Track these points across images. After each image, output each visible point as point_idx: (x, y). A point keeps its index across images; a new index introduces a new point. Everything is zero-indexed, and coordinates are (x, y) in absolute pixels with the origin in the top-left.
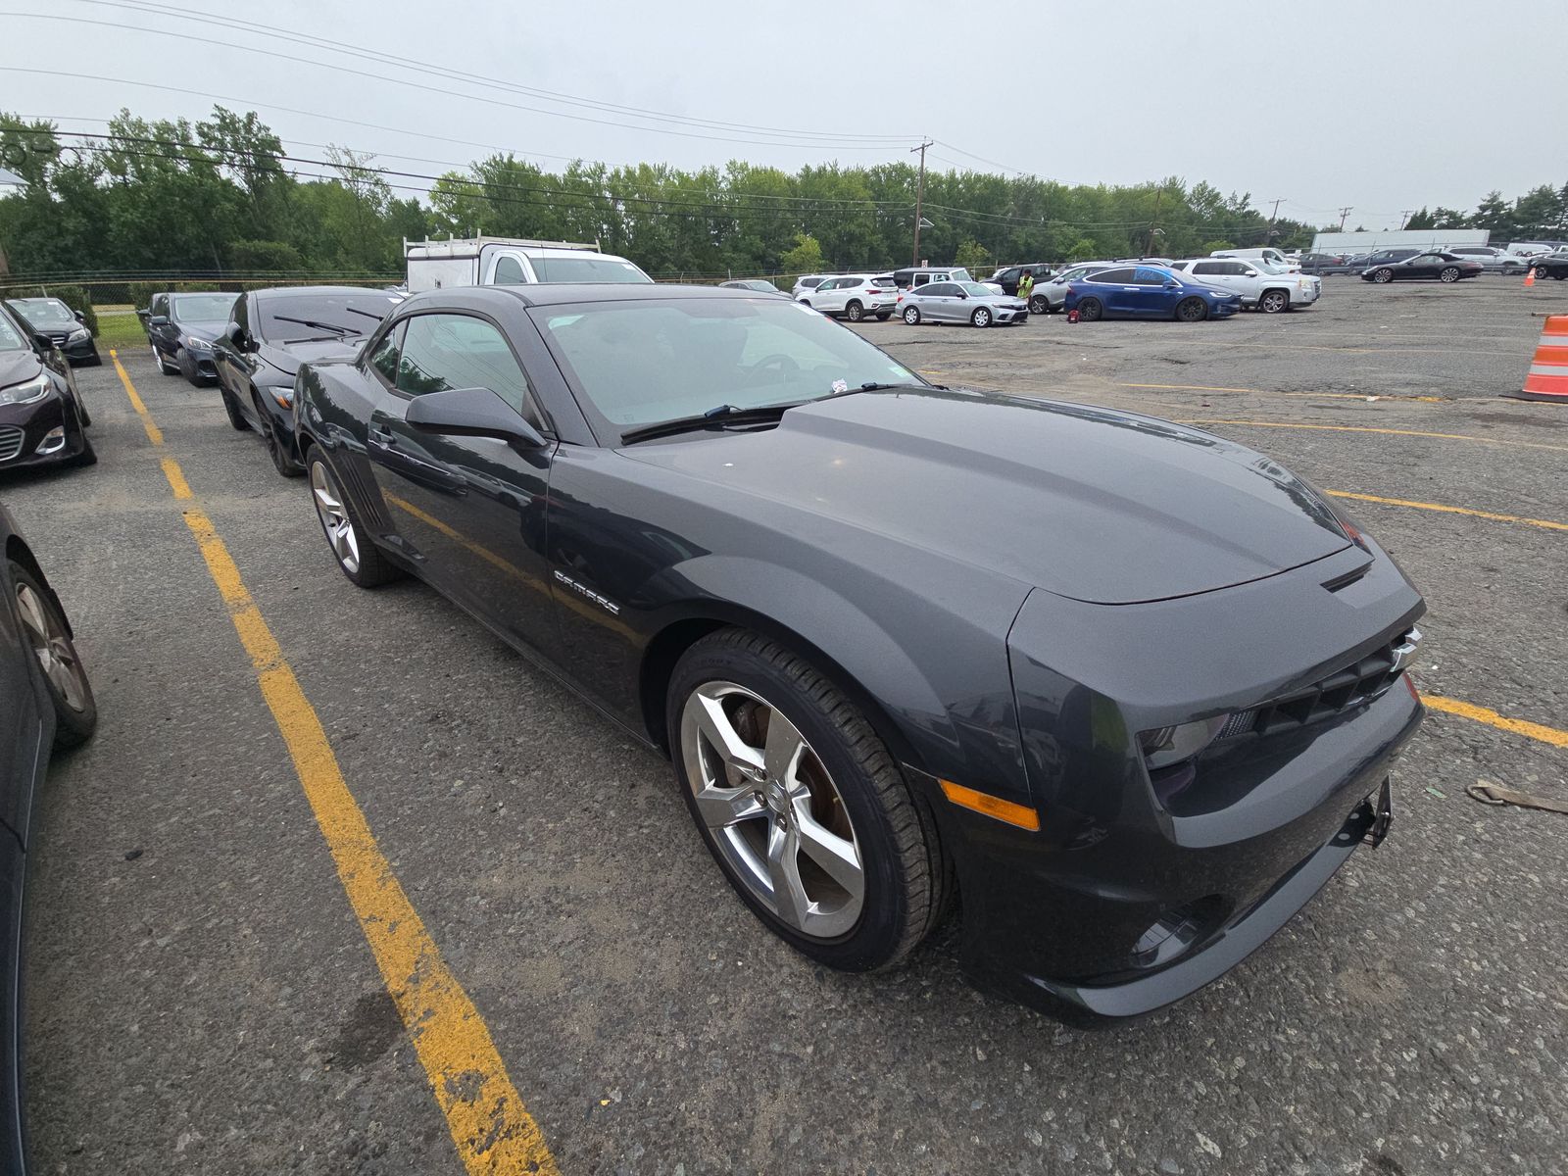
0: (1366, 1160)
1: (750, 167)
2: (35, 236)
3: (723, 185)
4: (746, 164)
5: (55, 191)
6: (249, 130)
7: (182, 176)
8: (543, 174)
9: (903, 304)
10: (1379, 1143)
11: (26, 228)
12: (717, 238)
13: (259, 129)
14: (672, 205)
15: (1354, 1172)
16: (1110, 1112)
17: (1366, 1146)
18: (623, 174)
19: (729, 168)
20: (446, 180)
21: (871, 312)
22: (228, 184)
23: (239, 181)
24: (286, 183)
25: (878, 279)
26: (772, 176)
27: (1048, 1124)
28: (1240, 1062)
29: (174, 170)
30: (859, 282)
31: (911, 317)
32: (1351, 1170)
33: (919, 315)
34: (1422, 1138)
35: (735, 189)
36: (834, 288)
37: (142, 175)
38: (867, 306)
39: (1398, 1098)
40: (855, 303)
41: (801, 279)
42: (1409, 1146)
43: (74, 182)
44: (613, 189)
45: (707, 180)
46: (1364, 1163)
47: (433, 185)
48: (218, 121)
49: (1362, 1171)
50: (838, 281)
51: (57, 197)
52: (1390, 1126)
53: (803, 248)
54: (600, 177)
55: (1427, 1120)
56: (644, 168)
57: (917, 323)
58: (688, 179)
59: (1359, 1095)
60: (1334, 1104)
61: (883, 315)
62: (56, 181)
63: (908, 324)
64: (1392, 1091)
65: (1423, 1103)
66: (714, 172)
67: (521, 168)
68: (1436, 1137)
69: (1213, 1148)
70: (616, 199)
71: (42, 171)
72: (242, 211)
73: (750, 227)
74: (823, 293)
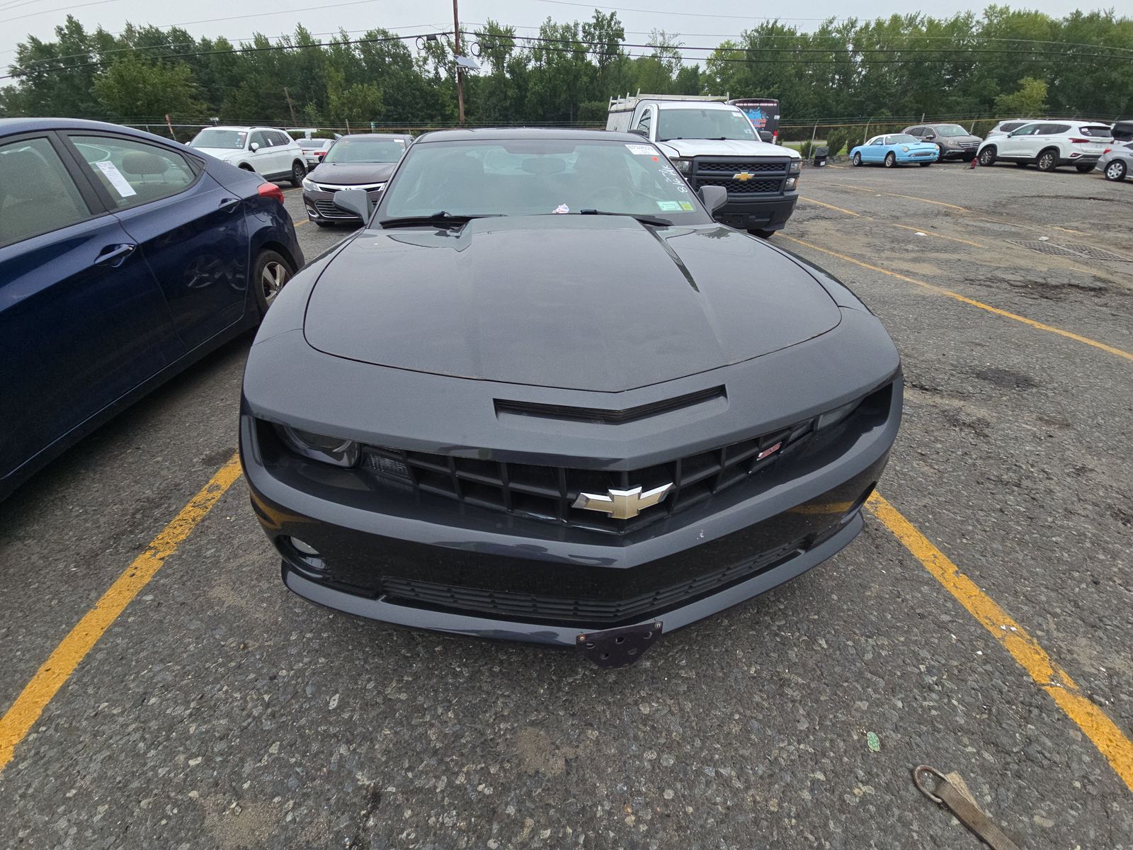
0: (372, 785)
1: (1011, 11)
2: (494, 100)
3: (974, 30)
4: (1007, 8)
5: (507, 72)
6: (609, 25)
7: (567, 61)
8: (798, 34)
9: (1110, 157)
10: (391, 789)
11: (492, 94)
12: (949, 82)
13: (615, 23)
14: (909, 52)
15: (359, 780)
16: (327, 656)
17: (383, 782)
18: (873, 25)
19: (986, 14)
20: (722, 49)
21: (1068, 162)
22: (590, 63)
23: (595, 63)
24: (623, 60)
25: (1089, 128)
26: (1033, 20)
27: (304, 637)
28: (403, 696)
29: (564, 57)
30: (1064, 129)
31: (1114, 172)
32: (360, 778)
33: (1125, 172)
34: (411, 817)
35: (987, 32)
36: (1032, 133)
37: (549, 62)
38: (1064, 154)
39: (438, 790)
40: (1052, 150)
41: (1002, 123)
42: (399, 809)
43: (518, 66)
44: (857, 43)
45: (960, 26)
46: (370, 784)
47: (709, 54)
48: (595, 21)
49: (363, 785)
50: (1039, 126)
51: (508, 76)
52: (408, 790)
53: (1027, 92)
54: (849, 32)
55: (429, 816)
56: (896, 19)
57: (1121, 179)
58: (938, 25)
59: (423, 765)
60: (406, 753)
61: (1084, 166)
62: (508, 66)
63: (1108, 179)
64: (441, 786)
65: (444, 809)
66: (969, 16)
67: (780, 31)
68: (417, 826)
69: (333, 704)
70: (855, 52)
71: (504, 58)
72: (591, 82)
73: (990, 71)
74: (1016, 139)
